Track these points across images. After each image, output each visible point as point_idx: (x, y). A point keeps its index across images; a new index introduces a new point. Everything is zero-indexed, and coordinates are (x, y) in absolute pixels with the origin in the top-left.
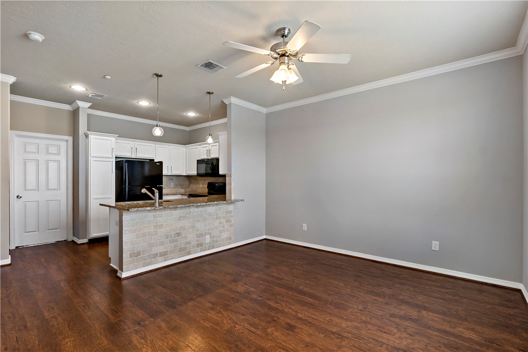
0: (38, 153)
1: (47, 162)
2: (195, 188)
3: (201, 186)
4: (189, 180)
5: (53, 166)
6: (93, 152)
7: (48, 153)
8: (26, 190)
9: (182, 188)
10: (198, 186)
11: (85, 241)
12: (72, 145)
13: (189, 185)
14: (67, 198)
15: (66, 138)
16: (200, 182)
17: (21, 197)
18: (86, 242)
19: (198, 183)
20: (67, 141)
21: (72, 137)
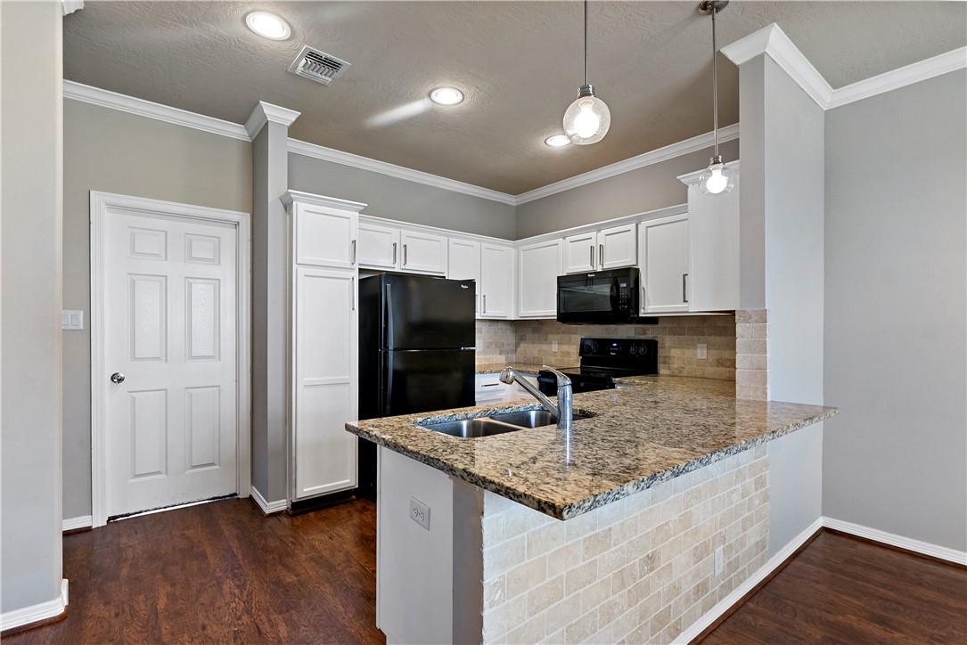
0: (166, 259)
1: (189, 281)
2: (536, 354)
3: (555, 347)
4: (516, 332)
5: (202, 292)
6: (303, 252)
7: (190, 257)
8: (134, 358)
9: (501, 353)
10: (544, 347)
11: (281, 505)
12: (249, 238)
13: (517, 345)
14: (237, 381)
15: (234, 215)
16: (551, 337)
17: (120, 380)
18: (284, 508)
19: (546, 341)
20: (237, 225)
21: (248, 216)
